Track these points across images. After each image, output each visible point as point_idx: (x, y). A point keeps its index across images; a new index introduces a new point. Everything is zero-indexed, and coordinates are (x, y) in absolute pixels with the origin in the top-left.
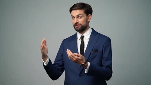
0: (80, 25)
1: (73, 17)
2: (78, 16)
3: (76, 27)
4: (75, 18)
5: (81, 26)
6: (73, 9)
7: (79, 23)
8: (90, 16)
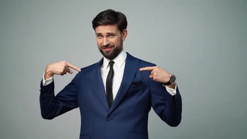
0: (114, 46)
1: (100, 35)
2: (109, 35)
3: (104, 50)
4: (102, 36)
5: (113, 48)
6: (100, 23)
7: (111, 44)
8: (125, 32)
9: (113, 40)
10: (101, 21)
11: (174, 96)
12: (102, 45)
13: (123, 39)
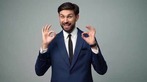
0: (71, 24)
4: (64, 17)
8: (78, 16)
9: (70, 20)
10: (64, 7)
11: (97, 54)
12: (64, 22)
13: (76, 20)
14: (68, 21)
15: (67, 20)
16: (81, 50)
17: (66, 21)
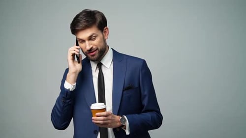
2: (90, 38)
4: (84, 41)
5: (98, 51)
8: (106, 30)
13: (106, 38)
14: (91, 46)
15: (89, 44)
16: (123, 91)
17: (88, 48)
